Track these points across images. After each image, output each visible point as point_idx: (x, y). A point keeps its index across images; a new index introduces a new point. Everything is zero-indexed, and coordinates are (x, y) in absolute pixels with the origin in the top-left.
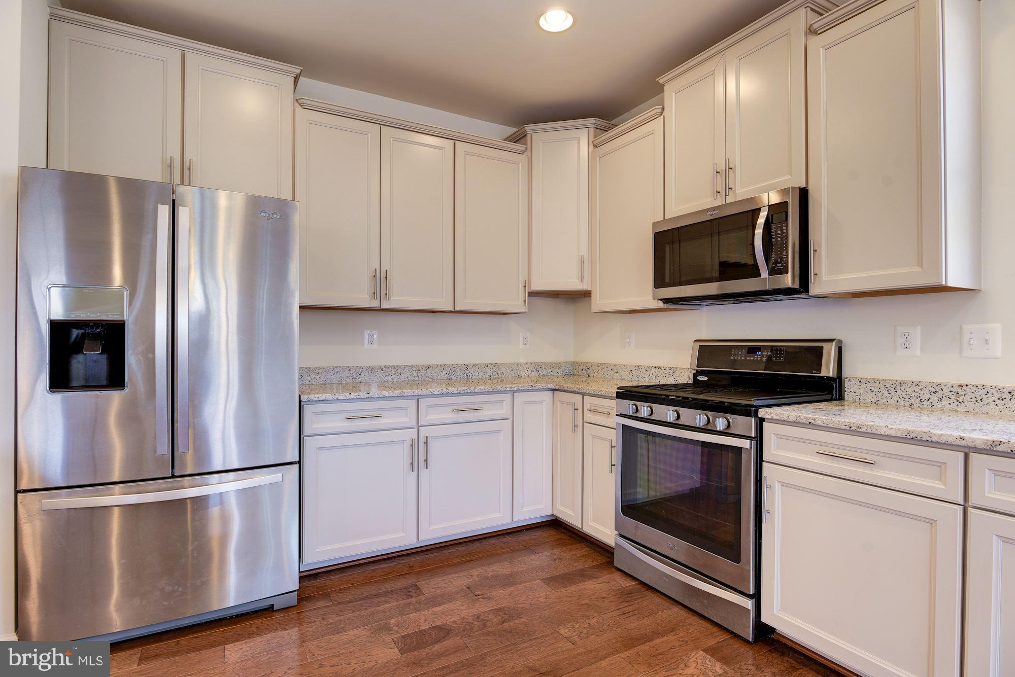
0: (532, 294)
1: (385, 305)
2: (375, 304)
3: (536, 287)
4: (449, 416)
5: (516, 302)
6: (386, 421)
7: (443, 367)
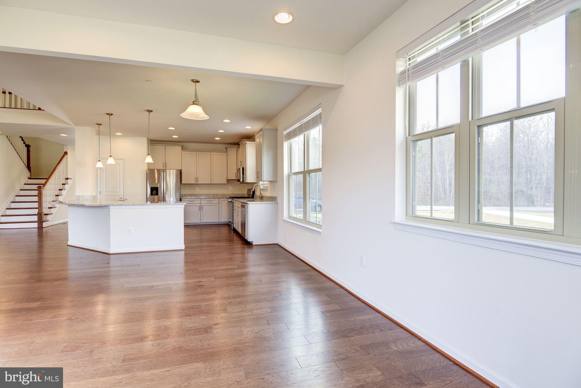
0: (228, 180)
1: (197, 183)
2: (196, 183)
3: (228, 179)
4: (206, 202)
5: (225, 182)
6: (195, 202)
7: (212, 194)
